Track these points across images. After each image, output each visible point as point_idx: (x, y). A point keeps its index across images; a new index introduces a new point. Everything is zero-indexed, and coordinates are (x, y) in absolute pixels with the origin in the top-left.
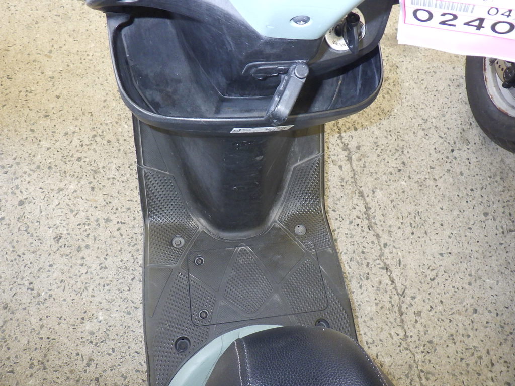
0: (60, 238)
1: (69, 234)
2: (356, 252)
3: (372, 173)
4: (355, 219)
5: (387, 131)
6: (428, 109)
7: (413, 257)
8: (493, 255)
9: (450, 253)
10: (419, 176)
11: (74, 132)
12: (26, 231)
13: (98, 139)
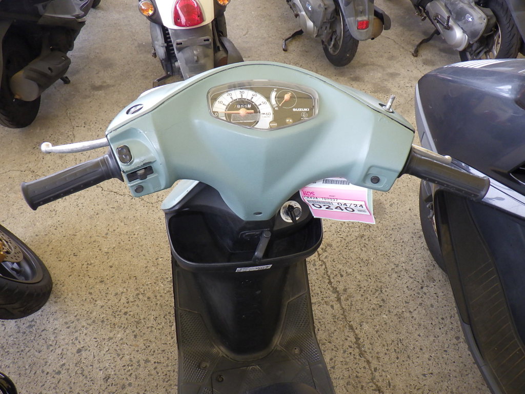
0: (108, 379)
1: (115, 374)
2: (351, 377)
3: (358, 310)
4: (348, 349)
5: (367, 276)
6: (398, 256)
7: (401, 379)
8: (469, 374)
9: (432, 374)
10: (397, 310)
11: (122, 293)
12: (81, 373)
13: (141, 296)
